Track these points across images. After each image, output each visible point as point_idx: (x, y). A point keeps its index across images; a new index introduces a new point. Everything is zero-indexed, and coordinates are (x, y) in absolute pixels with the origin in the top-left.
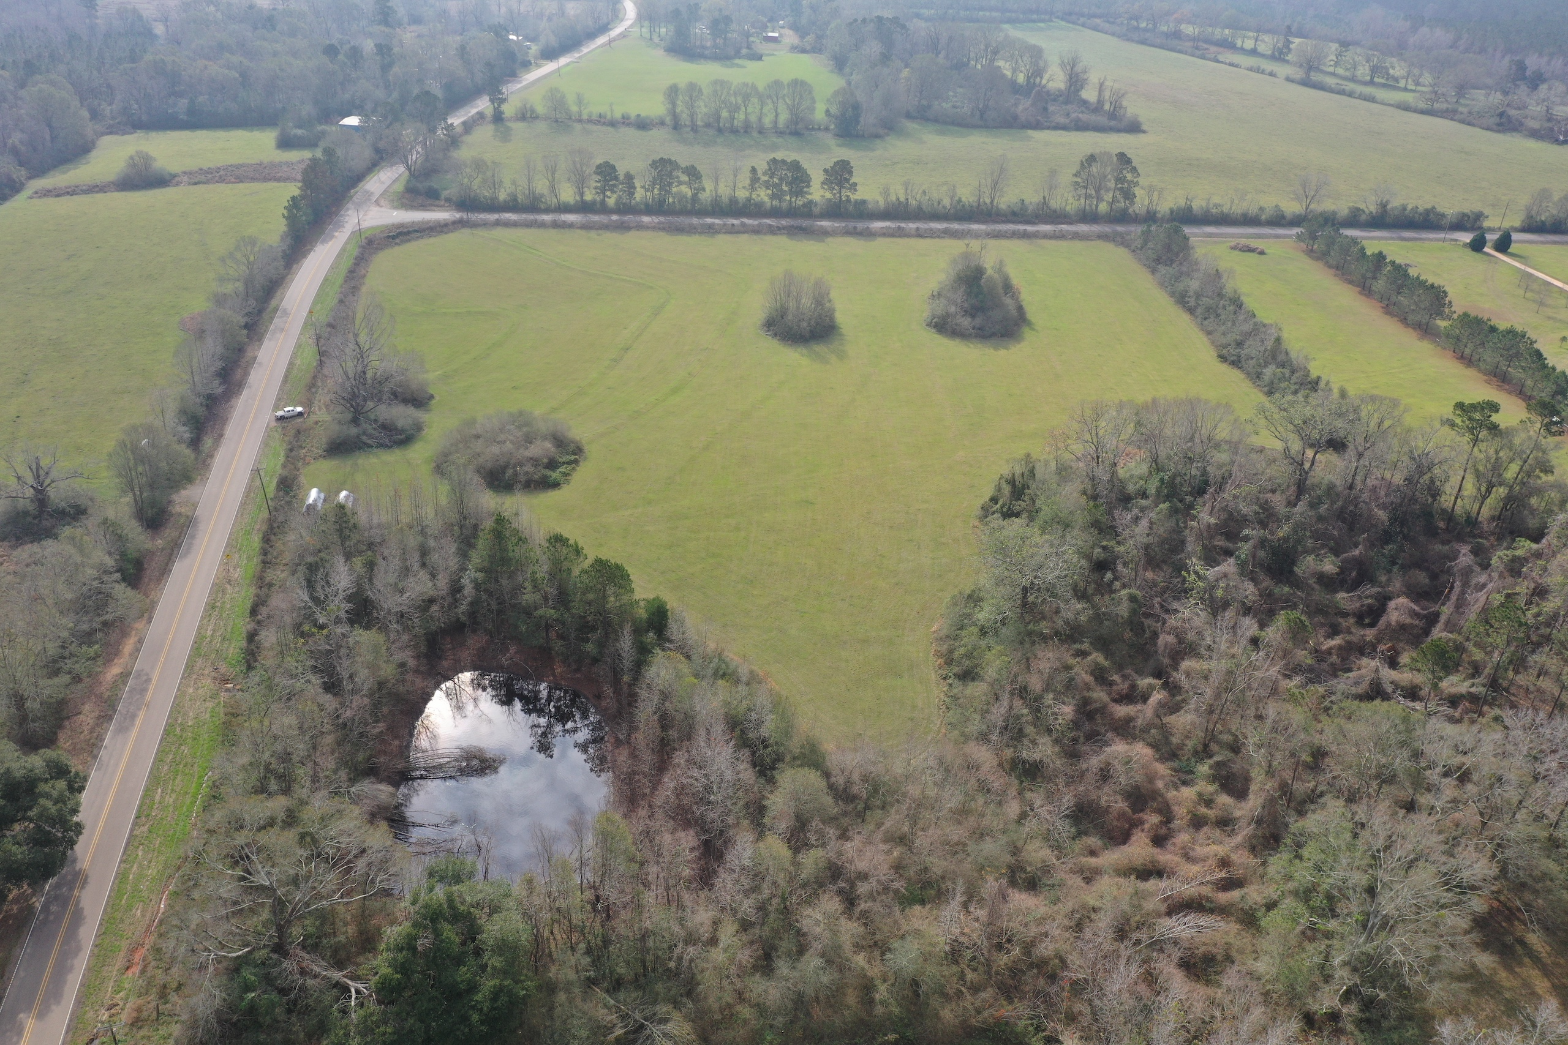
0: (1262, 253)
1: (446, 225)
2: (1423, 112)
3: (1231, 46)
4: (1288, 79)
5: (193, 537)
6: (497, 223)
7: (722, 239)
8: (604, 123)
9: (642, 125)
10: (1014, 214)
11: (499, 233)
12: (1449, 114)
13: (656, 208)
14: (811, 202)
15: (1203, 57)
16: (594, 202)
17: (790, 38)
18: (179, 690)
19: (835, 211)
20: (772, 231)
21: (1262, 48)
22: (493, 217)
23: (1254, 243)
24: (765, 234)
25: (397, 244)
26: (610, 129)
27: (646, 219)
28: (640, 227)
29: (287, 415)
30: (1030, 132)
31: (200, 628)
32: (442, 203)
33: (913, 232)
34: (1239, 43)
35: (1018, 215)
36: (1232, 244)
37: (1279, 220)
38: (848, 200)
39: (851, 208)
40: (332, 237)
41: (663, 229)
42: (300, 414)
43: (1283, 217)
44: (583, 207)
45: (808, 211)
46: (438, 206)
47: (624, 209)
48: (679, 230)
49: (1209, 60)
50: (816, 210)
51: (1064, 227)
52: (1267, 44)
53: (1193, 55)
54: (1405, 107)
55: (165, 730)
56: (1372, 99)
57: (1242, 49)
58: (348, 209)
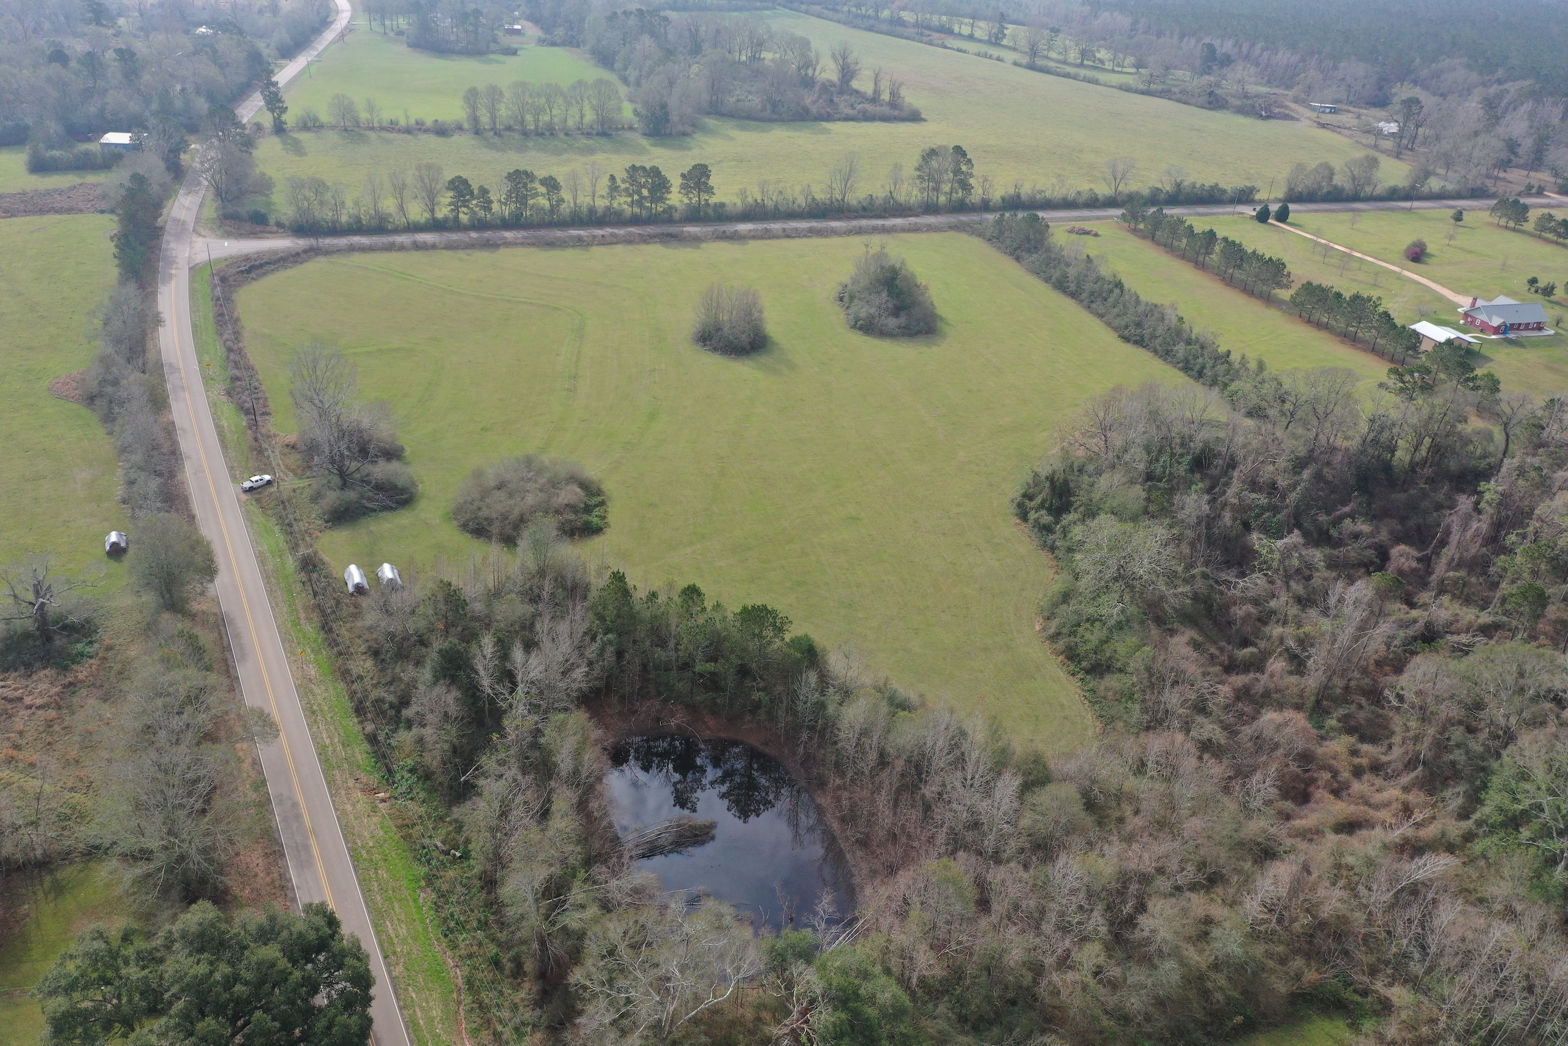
0: (1096, 235)
1: (298, 254)
2: (1143, 93)
3: (950, 32)
4: (1015, 64)
5: (237, 636)
6: (352, 249)
7: (597, 251)
8: (399, 131)
9: (441, 131)
10: (864, 209)
11: (357, 258)
12: (1165, 94)
13: (514, 223)
14: (671, 207)
15: (931, 43)
16: (446, 219)
17: (533, 31)
18: (336, 810)
19: (695, 215)
20: (645, 240)
21: (978, 34)
22: (343, 241)
23: (1087, 226)
24: (638, 243)
25: (253, 279)
26: (408, 137)
27: (509, 235)
28: (507, 244)
29: (255, 485)
30: (825, 124)
31: (314, 737)
32: (275, 229)
33: (780, 233)
34: (956, 29)
35: (869, 210)
36: (1068, 228)
37: (1094, 203)
38: (707, 204)
39: (710, 211)
40: (171, 276)
41: (533, 245)
42: (269, 482)
43: (1097, 199)
44: (436, 226)
45: (668, 217)
46: (270, 232)
47: (479, 225)
48: (551, 244)
49: (937, 45)
50: (676, 216)
51: (913, 220)
52: (982, 30)
53: (921, 42)
54: (1127, 89)
55: (351, 856)
56: (1096, 82)
57: (960, 34)
58: (168, 242)
